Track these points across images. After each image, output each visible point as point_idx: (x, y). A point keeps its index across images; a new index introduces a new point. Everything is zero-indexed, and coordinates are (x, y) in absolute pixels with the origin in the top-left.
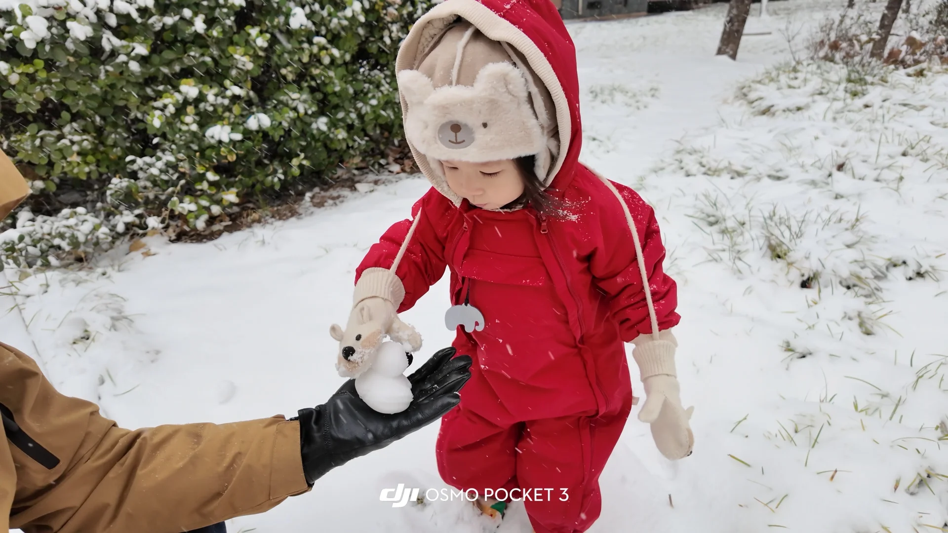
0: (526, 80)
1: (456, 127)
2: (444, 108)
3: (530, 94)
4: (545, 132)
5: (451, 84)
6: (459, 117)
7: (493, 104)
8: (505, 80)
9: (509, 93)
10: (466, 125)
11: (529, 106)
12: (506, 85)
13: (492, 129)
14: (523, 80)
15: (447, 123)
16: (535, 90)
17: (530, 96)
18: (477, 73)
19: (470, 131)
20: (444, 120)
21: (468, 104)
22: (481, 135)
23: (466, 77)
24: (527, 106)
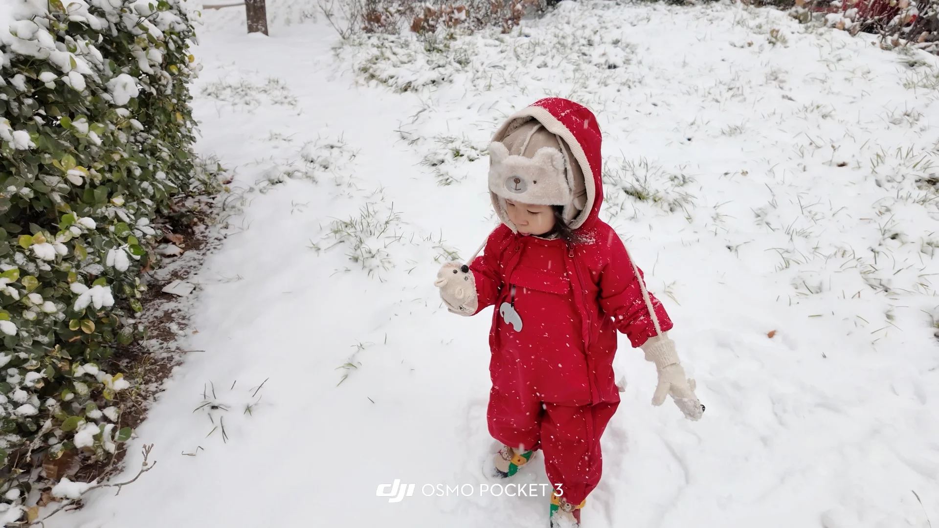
0: (565, 160)
1: (517, 181)
2: (513, 168)
3: (566, 169)
4: (572, 193)
5: (519, 155)
6: (520, 174)
7: (542, 171)
8: (551, 158)
9: (553, 166)
10: (523, 180)
11: (564, 176)
12: (552, 161)
13: (539, 185)
14: (563, 160)
15: (513, 177)
16: (569, 167)
17: (566, 170)
18: (536, 151)
19: (525, 185)
20: (511, 175)
21: (527, 168)
22: (531, 188)
23: (529, 152)
24: (563, 176)
